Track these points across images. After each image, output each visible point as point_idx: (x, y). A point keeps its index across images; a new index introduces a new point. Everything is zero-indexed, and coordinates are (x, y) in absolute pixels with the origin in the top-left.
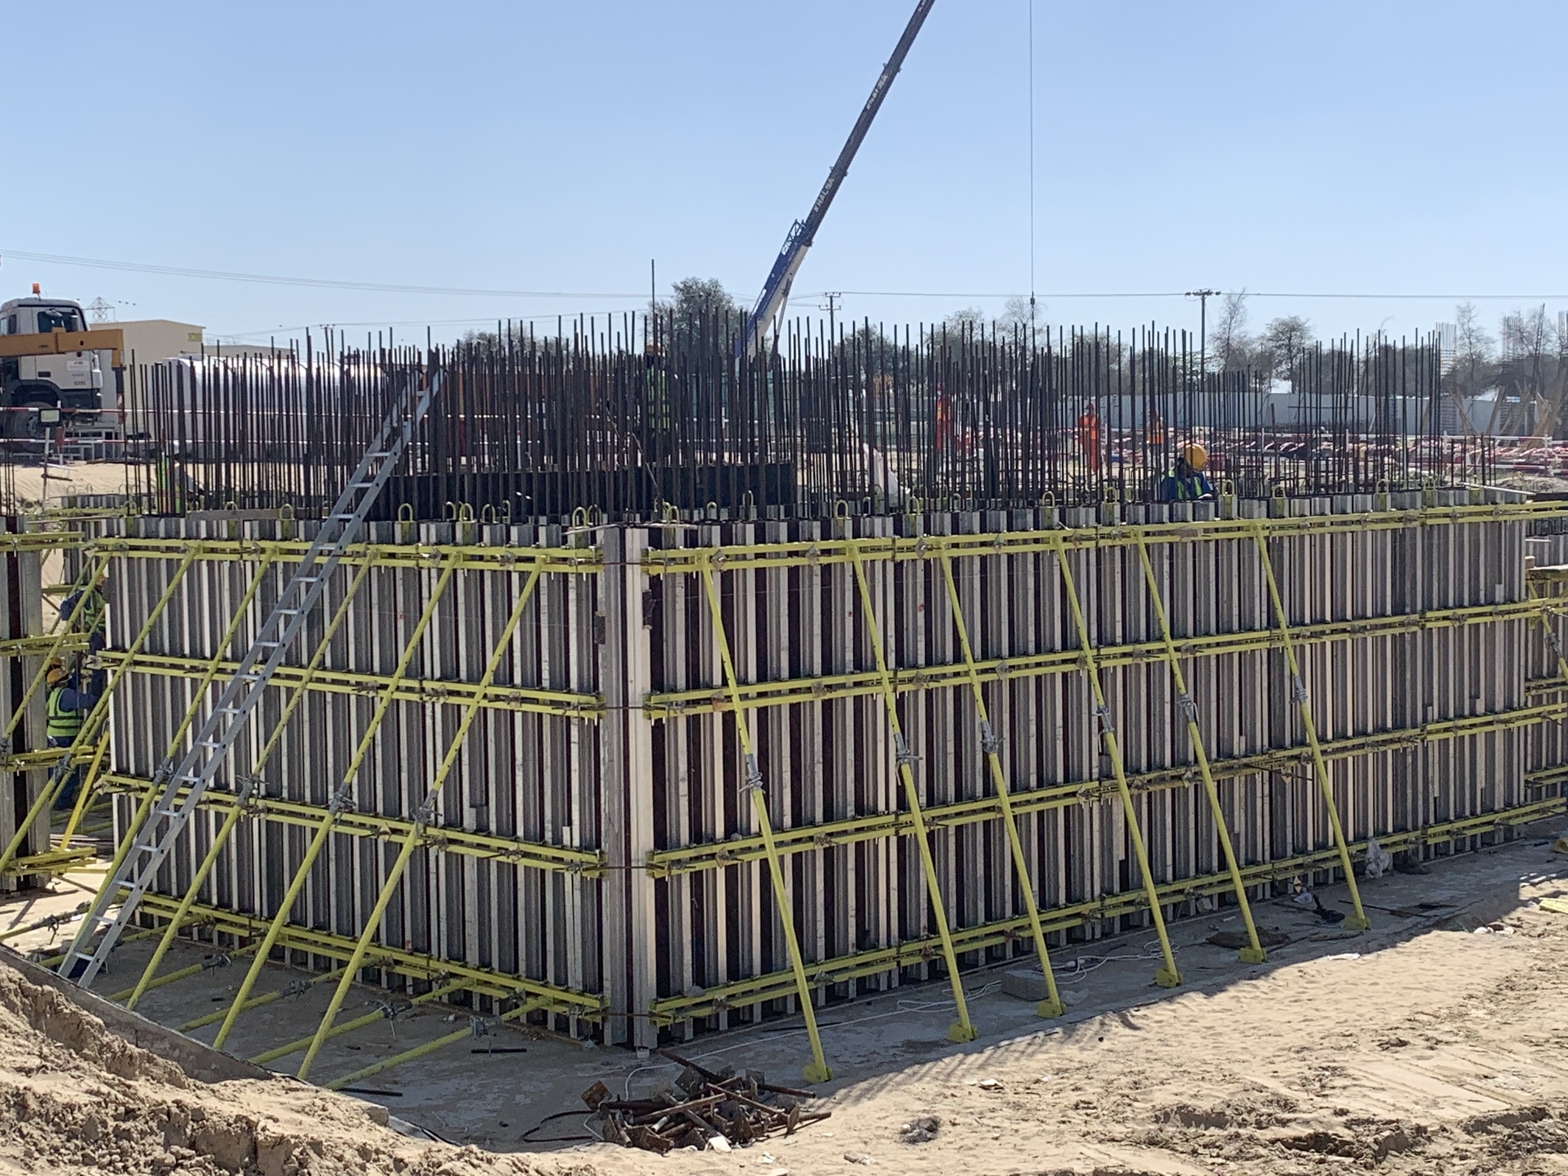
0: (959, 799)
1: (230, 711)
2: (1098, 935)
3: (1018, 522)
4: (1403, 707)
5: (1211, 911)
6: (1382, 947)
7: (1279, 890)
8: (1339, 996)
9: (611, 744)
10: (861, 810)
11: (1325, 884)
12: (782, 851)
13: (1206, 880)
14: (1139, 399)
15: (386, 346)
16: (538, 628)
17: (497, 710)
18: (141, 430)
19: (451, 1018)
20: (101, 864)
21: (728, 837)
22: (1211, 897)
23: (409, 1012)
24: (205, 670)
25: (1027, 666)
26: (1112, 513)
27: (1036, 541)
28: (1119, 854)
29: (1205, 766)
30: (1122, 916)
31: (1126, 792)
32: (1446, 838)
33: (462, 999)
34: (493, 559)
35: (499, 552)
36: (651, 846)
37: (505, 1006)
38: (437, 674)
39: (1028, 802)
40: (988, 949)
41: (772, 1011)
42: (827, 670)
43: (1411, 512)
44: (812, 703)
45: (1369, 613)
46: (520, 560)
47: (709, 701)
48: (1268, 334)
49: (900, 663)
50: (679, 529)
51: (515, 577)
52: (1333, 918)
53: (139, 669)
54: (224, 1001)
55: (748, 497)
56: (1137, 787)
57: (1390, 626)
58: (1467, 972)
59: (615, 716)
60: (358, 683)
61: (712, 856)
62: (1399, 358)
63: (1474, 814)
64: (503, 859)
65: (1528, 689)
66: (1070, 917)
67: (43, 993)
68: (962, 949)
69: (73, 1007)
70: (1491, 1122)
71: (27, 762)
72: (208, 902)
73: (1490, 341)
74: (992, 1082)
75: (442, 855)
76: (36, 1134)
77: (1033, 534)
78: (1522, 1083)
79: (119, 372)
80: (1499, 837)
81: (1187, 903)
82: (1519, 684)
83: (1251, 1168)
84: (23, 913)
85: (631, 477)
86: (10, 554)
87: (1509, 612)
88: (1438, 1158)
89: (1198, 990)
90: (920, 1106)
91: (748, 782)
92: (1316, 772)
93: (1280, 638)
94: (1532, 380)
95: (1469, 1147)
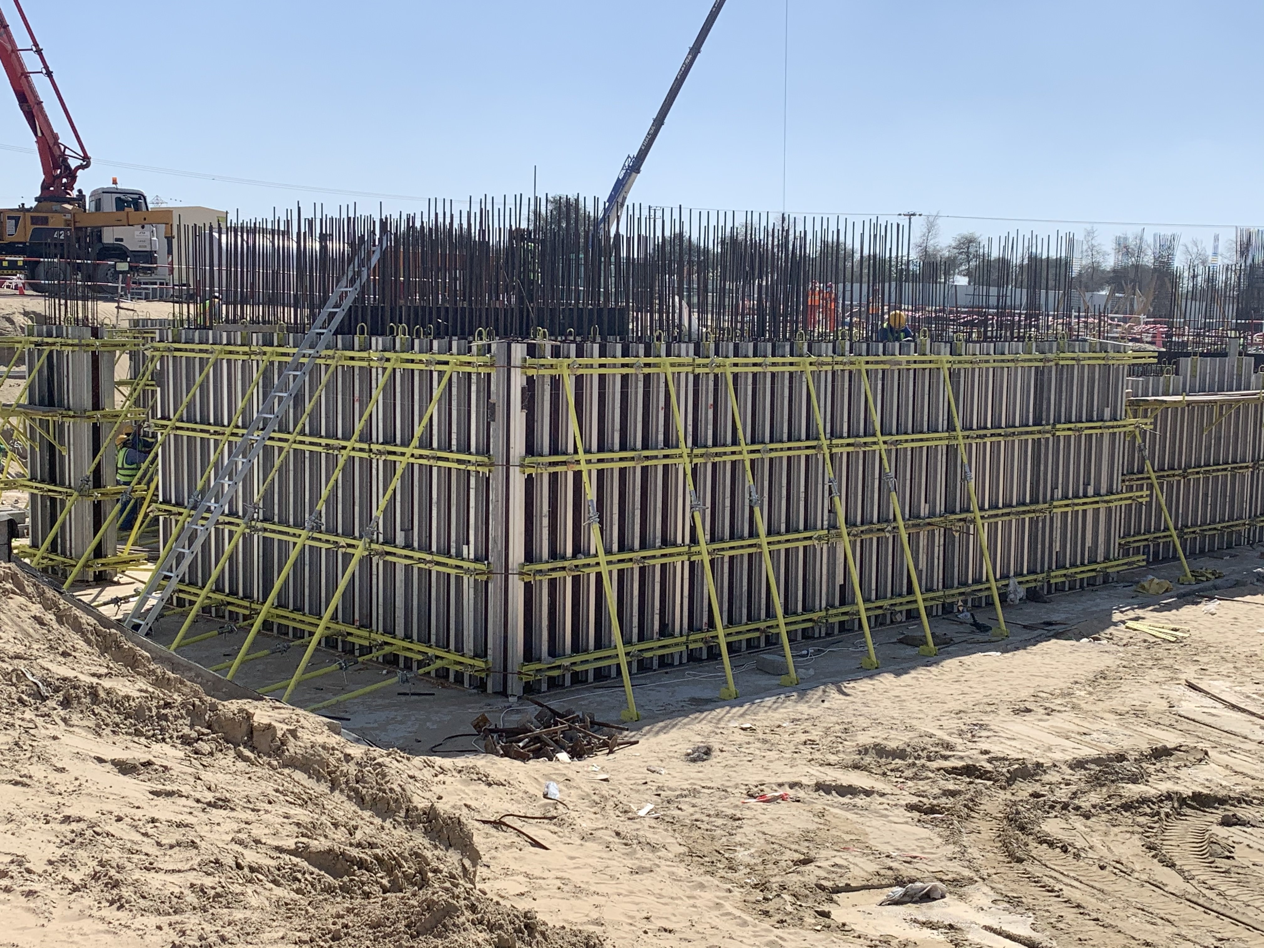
0: (732, 538)
1: (240, 460)
2: (823, 634)
3: (779, 351)
4: (1038, 489)
5: (901, 622)
6: (1017, 649)
7: (948, 609)
8: (987, 679)
9: (497, 490)
10: (665, 543)
11: (980, 606)
12: (611, 567)
13: (898, 600)
14: (865, 286)
15: (351, 215)
16: (450, 409)
17: (421, 465)
18: (184, 282)
19: (384, 672)
20: (151, 566)
21: (574, 556)
22: (901, 612)
23: (357, 667)
24: (224, 434)
25: (782, 450)
26: (843, 348)
27: (791, 364)
28: (840, 580)
29: (901, 523)
30: (840, 622)
31: (846, 538)
32: (1063, 579)
33: (392, 660)
34: (421, 361)
35: (424, 357)
36: (522, 560)
37: (421, 664)
38: (381, 440)
39: (779, 542)
40: (749, 640)
41: (601, 675)
42: (645, 447)
43: (1049, 356)
44: (634, 468)
45: (1017, 424)
46: (440, 363)
47: (564, 463)
48: (954, 244)
49: (695, 443)
50: (548, 345)
51: (435, 375)
52: (983, 628)
53: (179, 432)
54: (231, 656)
55: (595, 329)
56: (854, 535)
57: (1032, 433)
58: (1074, 667)
59: (500, 471)
60: (327, 445)
61: (564, 568)
62: (1044, 264)
63: (1083, 564)
64: (422, 566)
65: (1123, 481)
66: (804, 621)
67: (110, 634)
68: (730, 639)
69: (130, 644)
70: (1087, 762)
71: (102, 494)
72: (223, 591)
73: (1105, 254)
74: (748, 725)
75: (381, 563)
76: (104, 714)
77: (789, 359)
78: (1109, 739)
79: (169, 239)
80: (1100, 580)
81: (884, 615)
82: (1117, 477)
83: (923, 785)
84: (97, 596)
85: (516, 312)
86: (93, 353)
87: (1113, 427)
88: (1051, 784)
89: (890, 672)
90: (699, 739)
91: (589, 518)
92: (976, 530)
93: (956, 438)
94: (1133, 281)
95: (1072, 778)
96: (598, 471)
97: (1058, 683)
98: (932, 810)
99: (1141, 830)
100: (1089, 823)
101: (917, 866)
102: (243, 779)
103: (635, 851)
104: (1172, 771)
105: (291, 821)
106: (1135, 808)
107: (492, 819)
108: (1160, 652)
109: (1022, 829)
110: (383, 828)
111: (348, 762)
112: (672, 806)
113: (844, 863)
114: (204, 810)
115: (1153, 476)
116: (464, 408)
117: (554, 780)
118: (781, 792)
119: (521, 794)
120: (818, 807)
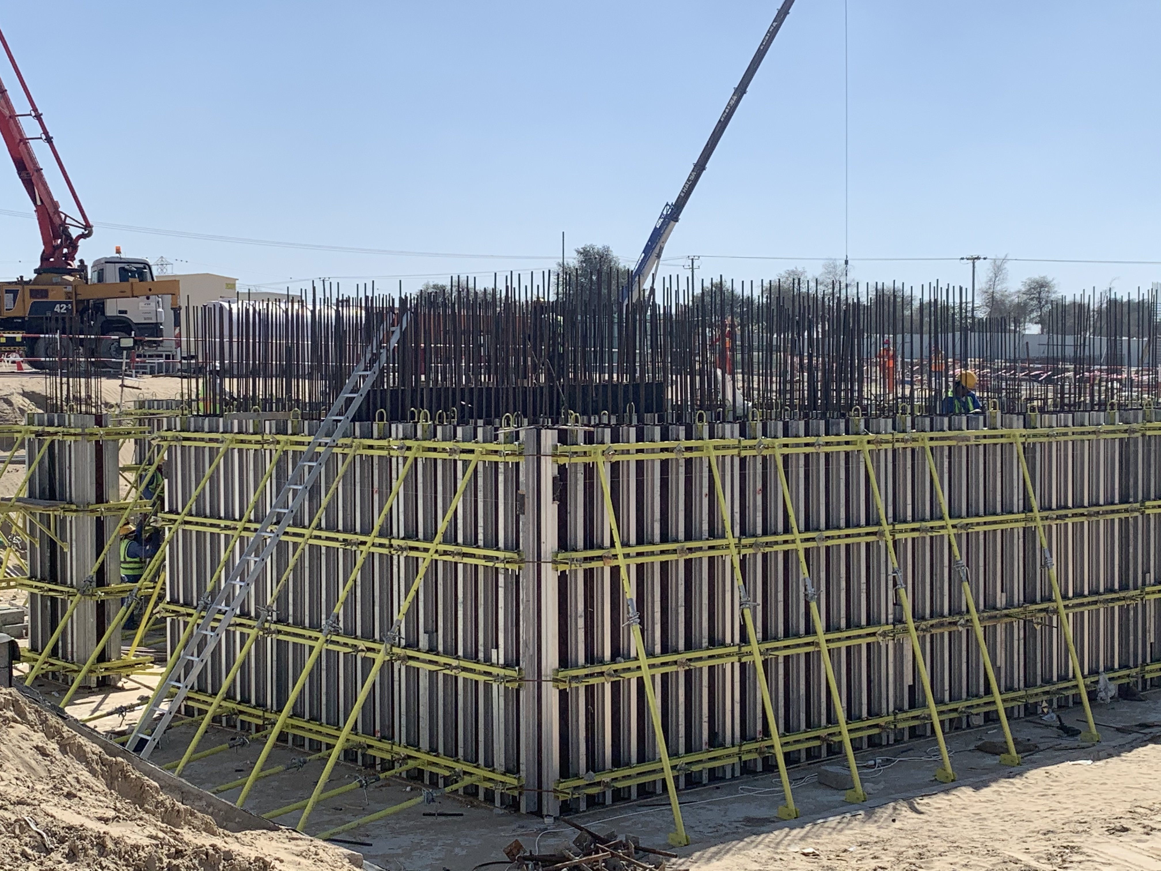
0: (787, 635)
1: (252, 559)
2: (891, 742)
3: (833, 429)
4: (1128, 574)
5: (978, 726)
6: (1110, 756)
7: (1030, 710)
8: (1076, 793)
9: (528, 588)
10: (713, 643)
11: (1067, 707)
12: (654, 671)
13: (975, 702)
14: (926, 337)
15: (369, 294)
16: (476, 501)
17: (445, 562)
18: (193, 354)
19: (408, 789)
20: (157, 669)
21: (613, 660)
22: (978, 715)
23: (379, 784)
24: (235, 529)
25: (839, 537)
26: (904, 423)
27: (847, 443)
28: (908, 680)
29: (975, 615)
30: (910, 728)
31: (914, 633)
33: (416, 775)
34: (444, 450)
35: (448, 445)
36: (556, 665)
37: (448, 781)
38: (402, 535)
39: (839, 639)
40: (808, 750)
41: (644, 791)
42: (688, 537)
43: (1134, 426)
44: (677, 561)
45: (1102, 502)
46: (464, 451)
47: (600, 558)
48: (1023, 289)
49: (743, 533)
50: (581, 430)
51: (460, 464)
52: (1072, 733)
53: (188, 527)
54: (244, 771)
55: (631, 406)
56: (923, 630)
57: (1118, 511)
59: (531, 568)
60: (345, 540)
61: (602, 674)
62: (1125, 308)
64: (447, 672)
66: (870, 727)
67: (116, 763)
68: (788, 749)
69: (138, 774)
71: (106, 593)
72: (234, 698)
74: (810, 850)
75: (403, 668)
76: (112, 866)
77: (844, 438)
79: (177, 311)
81: (960, 719)
84: (100, 704)
85: (546, 391)
86: (97, 442)
89: (969, 785)
91: (629, 619)
92: (1059, 621)
93: (1033, 520)
96: (637, 565)
116: (491, 500)
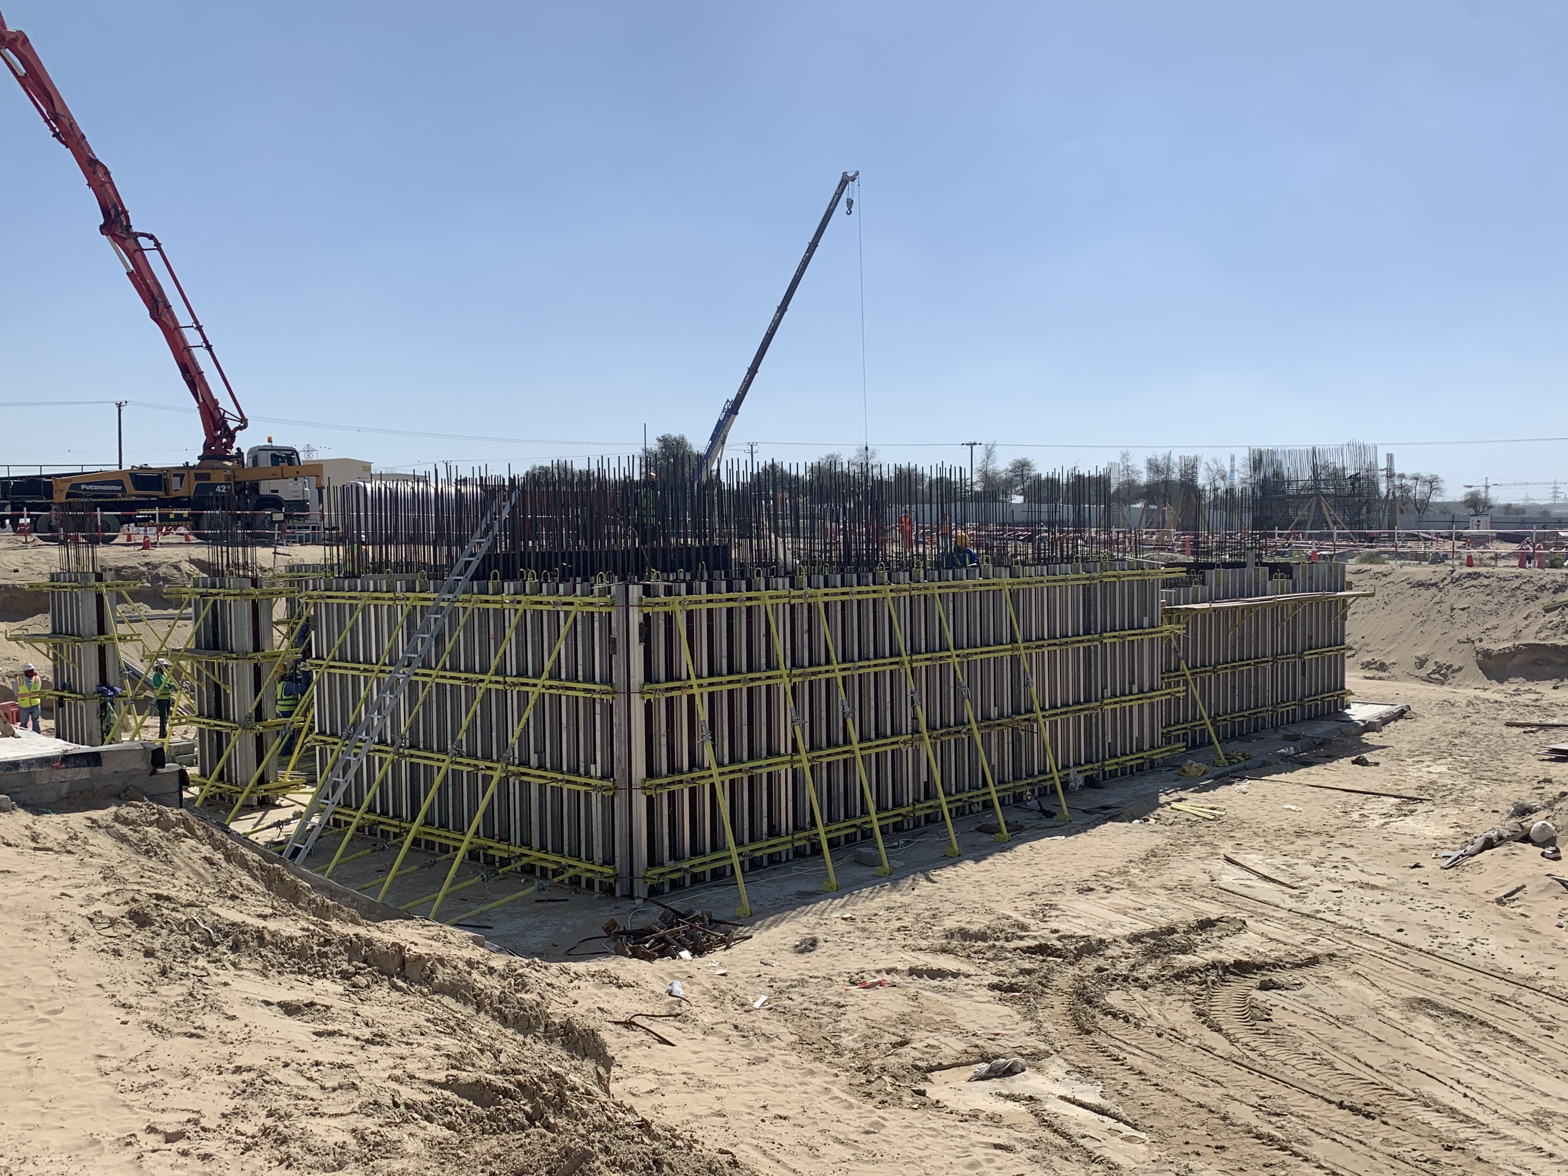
0: (829, 746)
1: (388, 696)
2: (911, 827)
3: (864, 581)
4: (1090, 689)
5: (978, 812)
6: (1079, 832)
7: (1018, 798)
8: (1054, 862)
9: (620, 714)
10: (770, 753)
11: (1045, 795)
12: (723, 778)
13: (975, 793)
14: (934, 507)
15: (483, 475)
16: (576, 645)
17: (551, 694)
18: (333, 525)
19: (523, 881)
20: (309, 789)
21: (690, 770)
22: (978, 803)
23: (497, 878)
24: (373, 671)
25: (869, 666)
26: (919, 575)
27: (874, 592)
28: (924, 778)
29: (974, 726)
30: (925, 815)
31: (928, 741)
32: (1116, 767)
33: (529, 870)
34: (549, 603)
35: (552, 599)
36: (644, 775)
37: (555, 873)
38: (514, 673)
39: (870, 747)
40: (847, 836)
41: (718, 874)
42: (750, 669)
43: (1094, 574)
44: (741, 689)
45: (1070, 634)
46: (565, 604)
47: (679, 688)
48: (1010, 468)
49: (793, 665)
50: (661, 586)
51: (562, 614)
52: (1049, 815)
53: (332, 671)
54: (385, 871)
55: (702, 566)
56: (935, 738)
57: (1082, 641)
58: (1128, 847)
59: (622, 698)
60: (466, 679)
61: (681, 782)
62: (1087, 483)
63: (1132, 753)
64: (554, 784)
65: (1163, 679)
66: (895, 816)
67: (274, 869)
68: (830, 836)
69: (292, 877)
70: (1143, 936)
71: (264, 727)
72: (374, 811)
73: (1140, 472)
74: (848, 915)
75: (517, 783)
76: (270, 955)
77: (872, 587)
78: (1161, 913)
79: (320, 490)
80: (1147, 766)
81: (964, 807)
82: (1157, 676)
83: (1002, 965)
84: (261, 819)
85: (632, 554)
86: (253, 601)
87: (1151, 633)
88: (1113, 958)
89: (971, 859)
90: (806, 931)
91: (702, 736)
92: (1039, 729)
93: (1018, 649)
94: (1164, 496)
95: (1130, 951)
96: (709, 693)
97: (1117, 863)
98: (1011, 988)
99: (1191, 998)
100: (1146, 993)
101: (999, 1042)
102: (396, 1011)
103: (751, 1043)
104: (1215, 941)
105: (442, 1052)
106: (1186, 977)
107: (623, 1020)
108: (1201, 830)
109: (1089, 1002)
110: (524, 1043)
111: (491, 974)
112: (784, 996)
113: (937, 1044)
114: (362, 1048)
115: (1188, 673)
116: (588, 643)
117: (677, 978)
118: (879, 978)
119: (648, 994)
120: (912, 991)
